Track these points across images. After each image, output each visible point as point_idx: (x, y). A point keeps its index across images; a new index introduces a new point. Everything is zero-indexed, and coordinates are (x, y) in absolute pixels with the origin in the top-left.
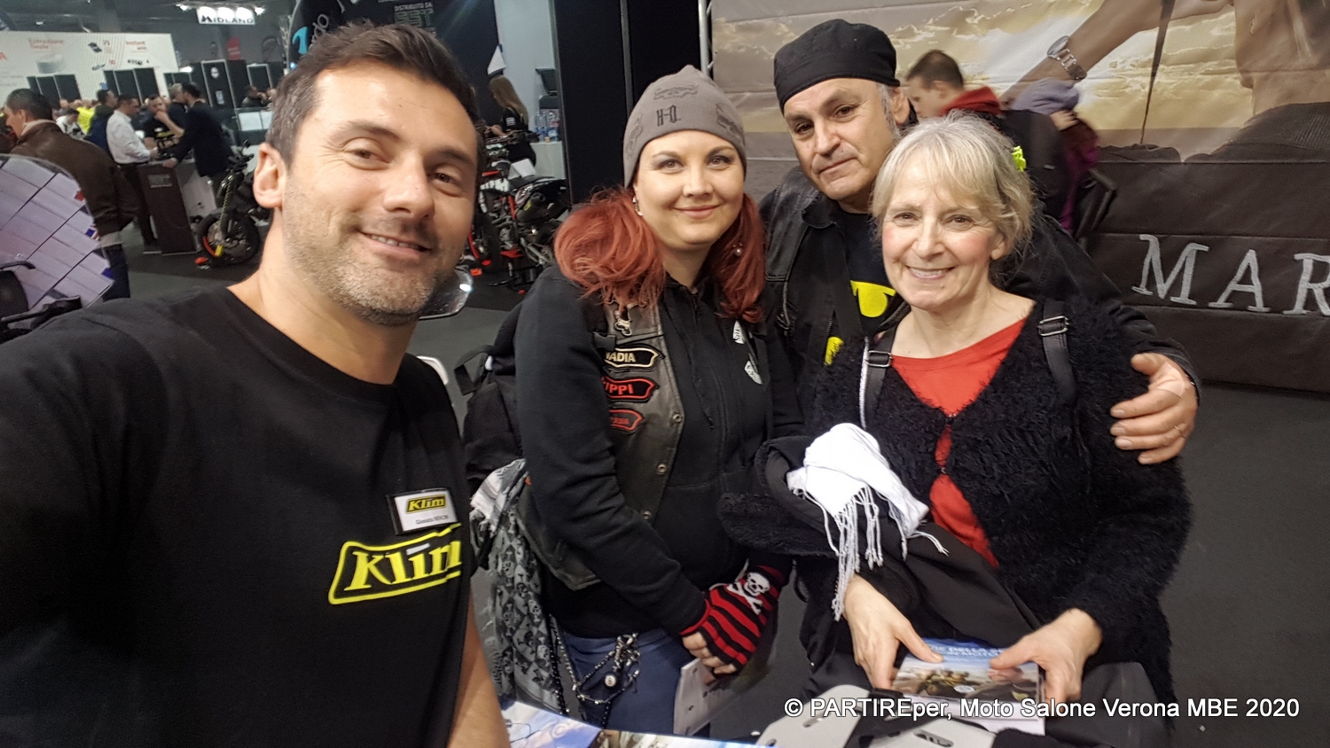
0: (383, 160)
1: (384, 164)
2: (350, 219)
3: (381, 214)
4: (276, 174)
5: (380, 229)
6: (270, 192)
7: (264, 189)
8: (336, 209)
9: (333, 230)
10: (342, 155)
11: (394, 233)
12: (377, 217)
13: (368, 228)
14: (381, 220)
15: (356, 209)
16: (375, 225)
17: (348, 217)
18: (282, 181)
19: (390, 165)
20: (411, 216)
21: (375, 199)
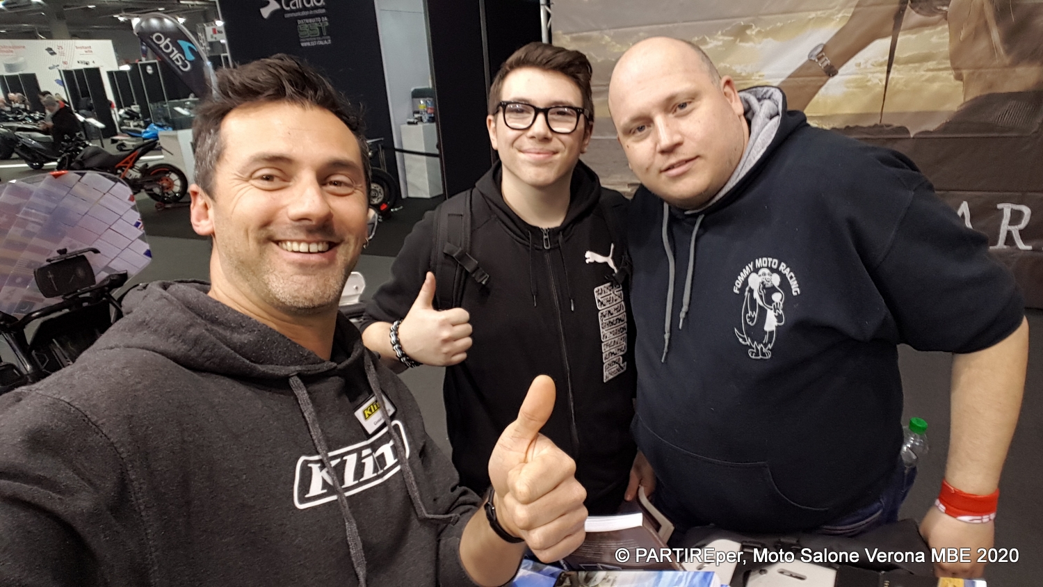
0: (284, 181)
1: (286, 184)
2: (264, 234)
3: (286, 223)
4: (206, 207)
5: (290, 234)
6: (203, 222)
7: (199, 220)
8: (251, 228)
9: (252, 245)
10: (252, 182)
11: (302, 236)
12: (284, 227)
13: (279, 237)
14: (288, 228)
15: (266, 224)
16: (284, 234)
17: (262, 231)
18: (211, 212)
19: (291, 183)
20: (314, 223)
21: (281, 212)
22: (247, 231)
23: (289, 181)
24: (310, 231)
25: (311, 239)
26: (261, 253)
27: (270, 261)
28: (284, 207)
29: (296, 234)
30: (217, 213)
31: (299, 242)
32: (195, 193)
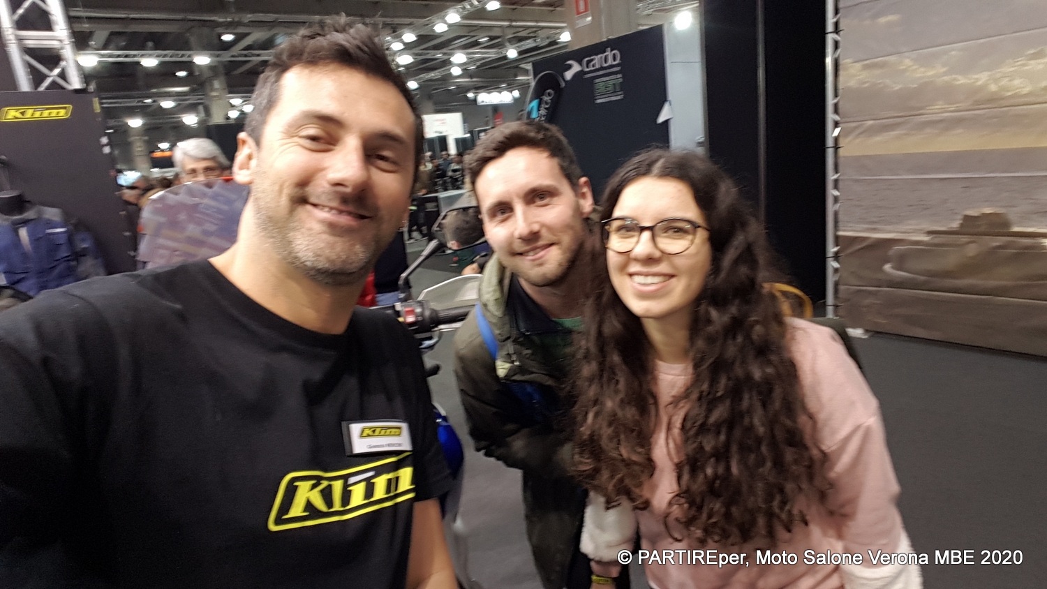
0: (330, 144)
1: (330, 147)
2: (298, 192)
3: (324, 187)
4: (250, 157)
5: (323, 200)
6: (244, 172)
7: (241, 168)
8: (287, 184)
9: (284, 201)
10: (296, 139)
11: (335, 204)
12: (320, 190)
13: (313, 200)
14: (324, 193)
15: (304, 182)
16: (318, 197)
17: (296, 190)
18: (253, 163)
19: (336, 148)
20: (348, 190)
21: (320, 175)
22: (281, 188)
23: (334, 145)
24: (344, 199)
25: (343, 208)
26: (292, 211)
27: (300, 219)
28: (323, 169)
29: (330, 200)
30: (258, 165)
31: (331, 208)
32: (244, 142)
